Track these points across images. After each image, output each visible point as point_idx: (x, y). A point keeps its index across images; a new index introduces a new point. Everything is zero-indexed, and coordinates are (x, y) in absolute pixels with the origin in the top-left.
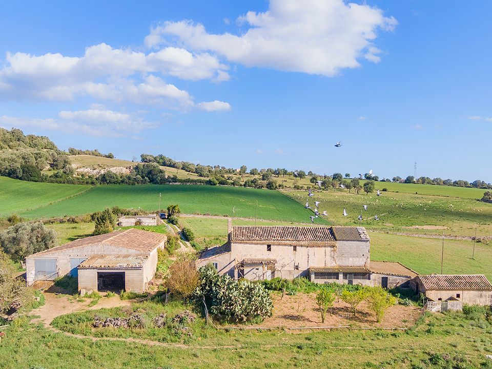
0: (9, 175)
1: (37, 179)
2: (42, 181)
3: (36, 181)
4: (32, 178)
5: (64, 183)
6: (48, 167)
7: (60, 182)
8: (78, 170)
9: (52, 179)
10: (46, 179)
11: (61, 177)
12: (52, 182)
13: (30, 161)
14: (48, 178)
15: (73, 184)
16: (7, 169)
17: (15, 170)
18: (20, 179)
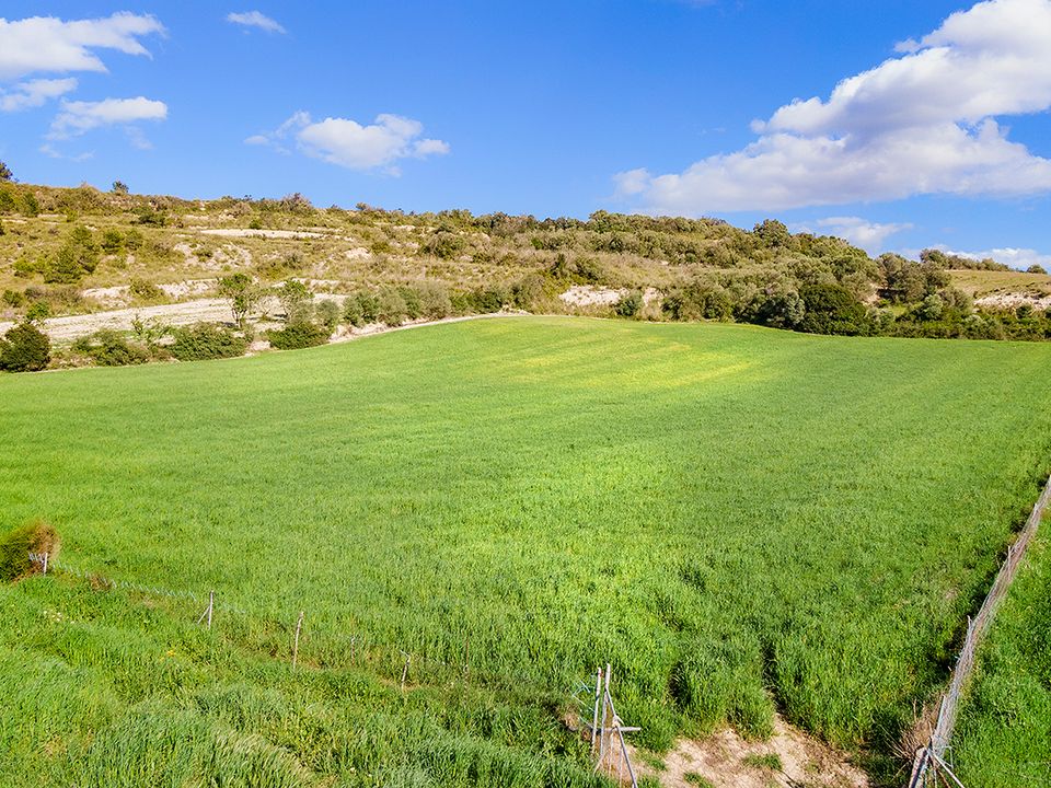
0: (761, 318)
1: (851, 326)
2: (872, 332)
3: (850, 334)
4: (837, 324)
5: (955, 336)
6: (875, 297)
7: (940, 334)
8: (980, 301)
9: (908, 325)
10: (883, 326)
11: (939, 319)
12: (907, 334)
13: (819, 280)
14: (892, 324)
15: (992, 338)
16: (755, 301)
17: (783, 303)
18: (799, 328)
